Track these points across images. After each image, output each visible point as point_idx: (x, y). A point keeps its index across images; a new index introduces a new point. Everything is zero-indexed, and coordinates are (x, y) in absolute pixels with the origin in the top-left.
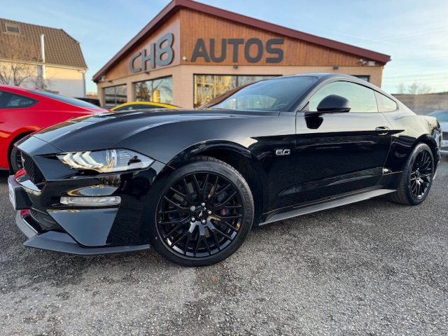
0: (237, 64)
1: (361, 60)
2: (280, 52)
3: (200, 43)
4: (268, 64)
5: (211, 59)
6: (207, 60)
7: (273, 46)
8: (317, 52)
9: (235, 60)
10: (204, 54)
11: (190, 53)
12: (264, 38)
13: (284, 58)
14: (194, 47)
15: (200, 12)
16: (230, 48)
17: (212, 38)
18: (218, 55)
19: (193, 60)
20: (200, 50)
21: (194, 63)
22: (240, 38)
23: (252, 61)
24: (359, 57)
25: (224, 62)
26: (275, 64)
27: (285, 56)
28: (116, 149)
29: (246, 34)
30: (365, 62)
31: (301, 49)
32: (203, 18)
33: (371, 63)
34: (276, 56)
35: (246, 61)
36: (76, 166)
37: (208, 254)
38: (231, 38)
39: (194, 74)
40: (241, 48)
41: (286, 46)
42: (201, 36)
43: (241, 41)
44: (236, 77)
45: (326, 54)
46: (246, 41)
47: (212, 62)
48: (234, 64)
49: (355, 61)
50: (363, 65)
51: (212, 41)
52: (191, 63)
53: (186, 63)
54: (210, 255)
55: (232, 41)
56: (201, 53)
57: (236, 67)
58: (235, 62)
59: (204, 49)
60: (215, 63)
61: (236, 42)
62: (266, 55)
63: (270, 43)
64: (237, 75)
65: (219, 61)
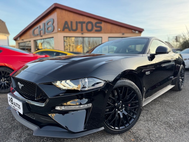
0: (83, 32)
1: (133, 31)
2: (101, 27)
3: (66, 23)
4: (96, 32)
5: (71, 30)
6: (70, 30)
7: (98, 25)
8: (115, 27)
9: (82, 30)
10: (68, 28)
11: (62, 27)
12: (94, 21)
13: (103, 30)
14: (63, 25)
15: (66, 10)
16: (79, 26)
17: (71, 21)
18: (74, 28)
19: (63, 30)
20: (66, 26)
21: (64, 31)
22: (84, 21)
23: (89, 31)
24: (132, 29)
25: (77, 31)
26: (99, 32)
27: (103, 29)
28: (88, 78)
29: (86, 20)
30: (134, 31)
31: (109, 26)
32: (67, 12)
33: (137, 32)
34: (99, 29)
35: (87, 31)
36: (64, 88)
37: (125, 127)
38: (79, 21)
39: (64, 37)
40: (84, 25)
41: (103, 25)
42: (66, 20)
43: (84, 22)
44: (82, 38)
45: (119, 28)
46: (86, 22)
47: (72, 31)
48: (81, 32)
49: (130, 31)
50: (133, 33)
51: (71, 22)
52: (62, 31)
53: (60, 31)
54: (126, 127)
55: (80, 22)
56: (66, 27)
57: (82, 34)
58: (82, 32)
59: (68, 25)
60: (73, 32)
61: (82, 23)
62: (95, 28)
63: (96, 23)
64: (83, 37)
65: (75, 31)
